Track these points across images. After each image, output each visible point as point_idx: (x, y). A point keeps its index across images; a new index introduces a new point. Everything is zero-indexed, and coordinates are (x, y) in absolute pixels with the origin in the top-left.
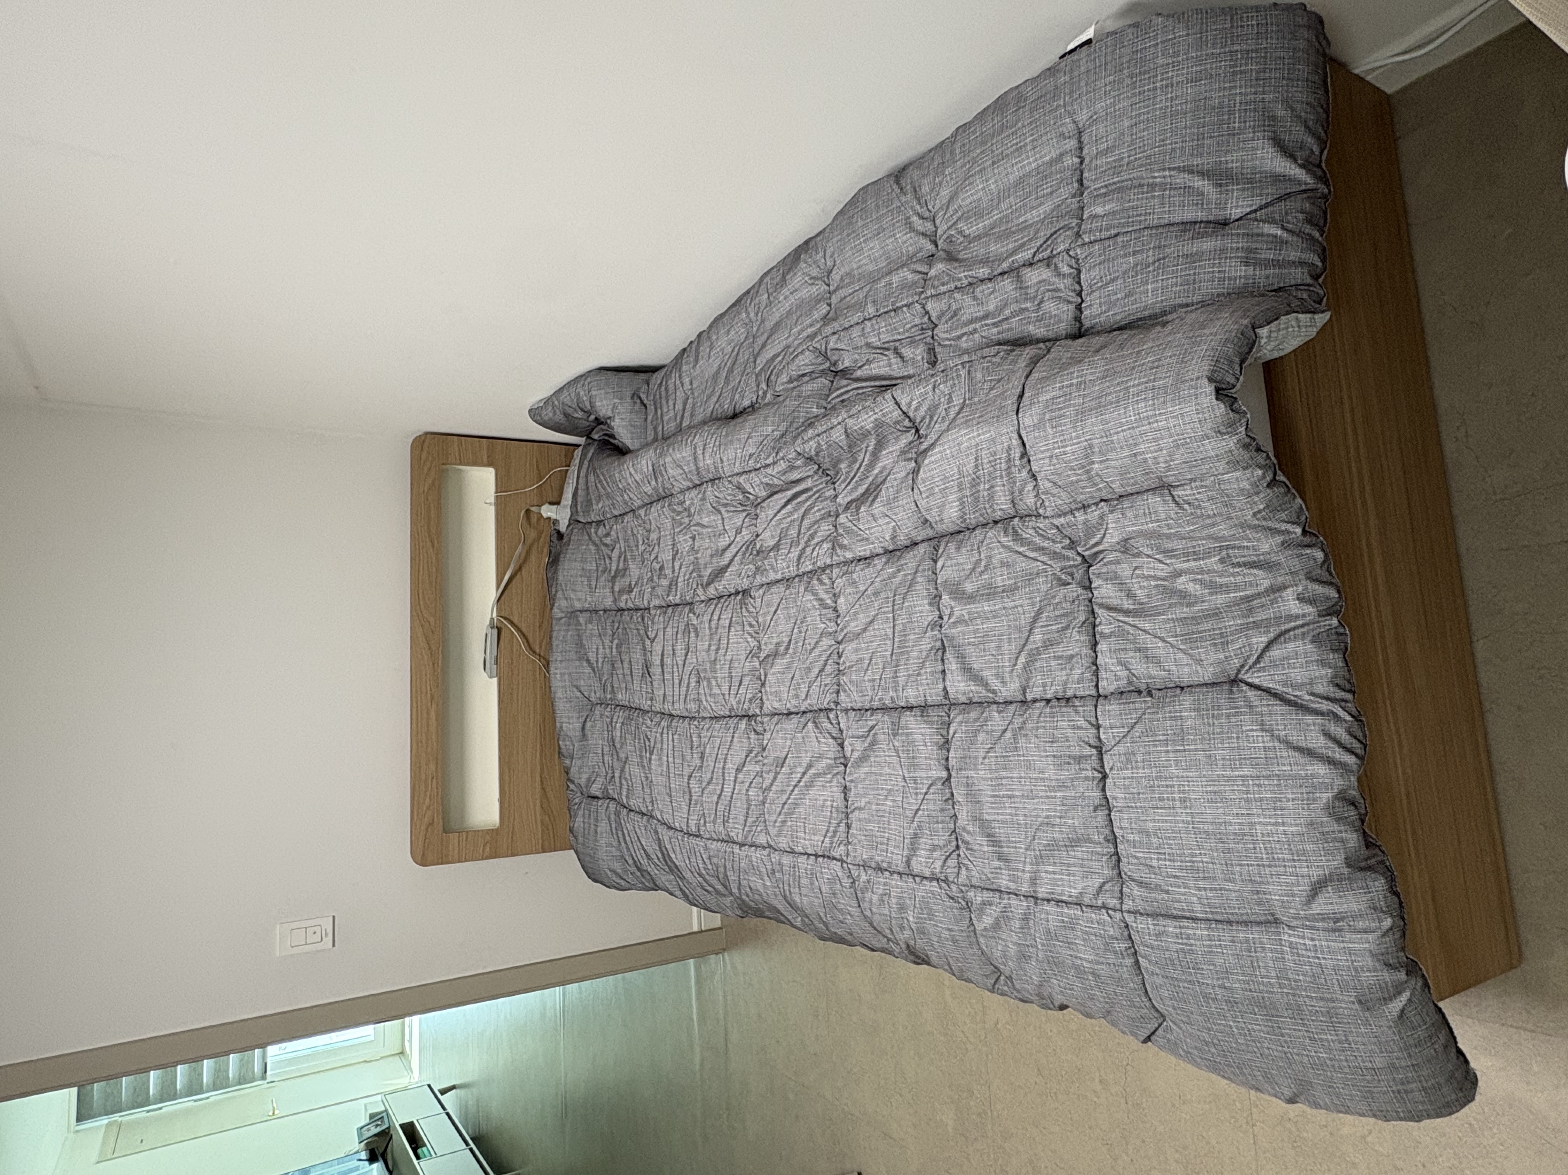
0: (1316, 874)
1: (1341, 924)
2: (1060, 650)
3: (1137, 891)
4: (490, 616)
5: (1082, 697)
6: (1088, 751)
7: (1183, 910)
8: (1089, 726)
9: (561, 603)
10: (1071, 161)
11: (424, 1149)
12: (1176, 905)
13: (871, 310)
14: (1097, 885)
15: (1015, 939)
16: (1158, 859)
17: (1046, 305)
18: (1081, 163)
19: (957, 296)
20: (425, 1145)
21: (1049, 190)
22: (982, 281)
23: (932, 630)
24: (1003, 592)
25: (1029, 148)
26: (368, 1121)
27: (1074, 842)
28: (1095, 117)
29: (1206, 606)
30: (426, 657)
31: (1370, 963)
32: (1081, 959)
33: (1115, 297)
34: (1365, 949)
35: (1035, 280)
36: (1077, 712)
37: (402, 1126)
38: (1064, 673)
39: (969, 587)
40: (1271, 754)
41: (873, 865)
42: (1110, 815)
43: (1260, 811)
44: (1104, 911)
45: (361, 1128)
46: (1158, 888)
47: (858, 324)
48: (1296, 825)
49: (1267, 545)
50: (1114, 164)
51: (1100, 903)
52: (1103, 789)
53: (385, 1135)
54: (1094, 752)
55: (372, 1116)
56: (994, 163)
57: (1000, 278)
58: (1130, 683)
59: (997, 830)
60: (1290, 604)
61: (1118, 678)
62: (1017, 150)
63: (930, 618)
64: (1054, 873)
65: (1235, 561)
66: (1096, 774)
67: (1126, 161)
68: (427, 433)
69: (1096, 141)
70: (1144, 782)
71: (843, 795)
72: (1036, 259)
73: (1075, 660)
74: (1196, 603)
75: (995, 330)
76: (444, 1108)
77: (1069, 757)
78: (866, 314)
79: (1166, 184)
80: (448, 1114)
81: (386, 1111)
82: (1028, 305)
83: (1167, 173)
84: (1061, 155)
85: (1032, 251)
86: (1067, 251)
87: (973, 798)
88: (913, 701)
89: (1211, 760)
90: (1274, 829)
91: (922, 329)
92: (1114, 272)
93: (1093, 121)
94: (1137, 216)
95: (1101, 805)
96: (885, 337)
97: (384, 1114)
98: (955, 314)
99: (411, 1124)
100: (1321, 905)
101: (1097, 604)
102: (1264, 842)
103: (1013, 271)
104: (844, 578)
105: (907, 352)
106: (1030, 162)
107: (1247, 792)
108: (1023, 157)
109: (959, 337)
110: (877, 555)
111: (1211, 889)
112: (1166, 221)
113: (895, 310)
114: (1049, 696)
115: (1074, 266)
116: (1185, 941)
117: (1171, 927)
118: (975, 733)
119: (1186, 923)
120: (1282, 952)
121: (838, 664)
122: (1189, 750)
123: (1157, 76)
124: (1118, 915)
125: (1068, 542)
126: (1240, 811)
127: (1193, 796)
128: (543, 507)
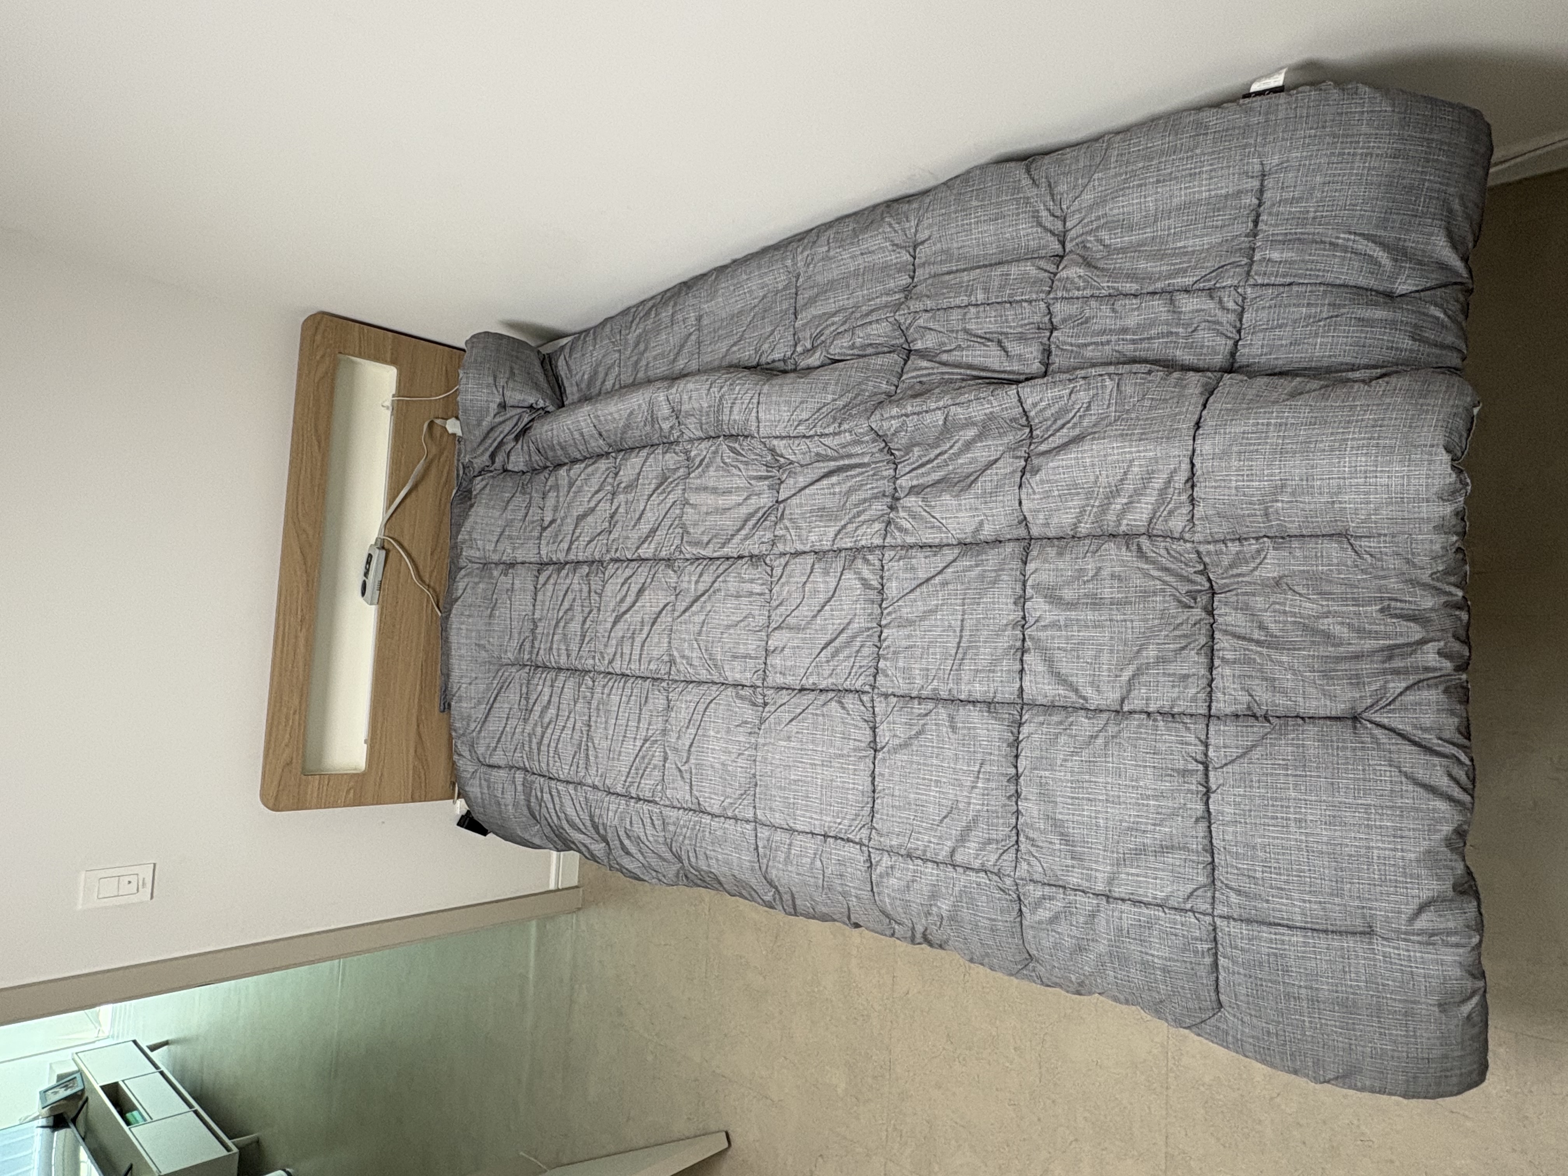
0: (1425, 895)
1: (1435, 938)
2: (1172, 668)
3: (1234, 898)
4: (377, 534)
5: (1192, 715)
6: (1193, 766)
7: (1283, 919)
8: (1199, 743)
10: (1250, 200)
11: (135, 1113)
12: (1278, 914)
13: (980, 297)
14: (1189, 890)
15: (1075, 932)
16: (1263, 872)
17: (1200, 334)
18: (1259, 205)
19: (1093, 303)
20: (136, 1109)
21: (1220, 223)
22: (1126, 295)
23: (1013, 629)
24: (1112, 604)
25: (1204, 176)
26: (54, 1082)
27: (1164, 849)
28: (1285, 165)
29: (1351, 649)
30: (299, 573)
31: (1459, 973)
32: (1153, 956)
33: (1279, 342)
34: (1455, 961)
35: (1190, 308)
36: (1187, 729)
37: (103, 1088)
38: (1177, 689)
39: (1068, 594)
40: (1397, 788)
41: (903, 852)
42: (1209, 827)
43: (1379, 838)
44: (1190, 914)
45: (46, 1091)
46: (1257, 897)
47: (960, 307)
48: (1415, 852)
49: (1428, 602)
50: (1297, 215)
51: (1188, 906)
52: (1207, 804)
53: (79, 1100)
54: (1201, 767)
55: (60, 1077)
56: (1158, 181)
57: (1148, 298)
58: (1249, 708)
59: (1071, 830)
60: (1430, 656)
61: (1236, 701)
62: (1191, 175)
63: (1011, 618)
64: (1138, 875)
65: (1392, 612)
66: (1201, 788)
67: (1311, 215)
68: (324, 313)
69: (1282, 188)
70: (1258, 801)
71: (869, 779)
72: (1196, 286)
73: (1190, 680)
74: (1342, 644)
75: (1131, 347)
76: (156, 1067)
77: (1172, 770)
78: (973, 298)
79: (1347, 247)
80: (162, 1073)
81: (80, 1071)
82: (1181, 330)
83: (1352, 237)
84: (1240, 192)
85: (1195, 279)
86: (1236, 287)
87: (1046, 796)
88: (978, 696)
89: (1333, 787)
90: (1392, 853)
91: (1039, 328)
92: (1283, 318)
93: (1282, 167)
94: (1316, 270)
95: (1203, 818)
96: (993, 328)
97: (78, 1075)
98: (1086, 322)
99: (116, 1085)
100: (1422, 923)
101: (1220, 630)
102: (1379, 864)
103: (1169, 294)
104: (901, 563)
105: (1014, 348)
106: (1201, 190)
107: (1369, 819)
108: (1196, 183)
109: (1086, 345)
110: (948, 545)
111: (1316, 902)
112: (1342, 282)
113: (1010, 303)
114: (1151, 710)
115: (1240, 302)
116: (1278, 946)
117: (1265, 933)
118: (1057, 735)
119: (1281, 930)
120: (1375, 960)
121: (878, 647)
122: (1311, 776)
123: (1359, 142)
124: (1208, 919)
125: (1202, 567)
126: (1358, 835)
127: (1310, 817)
128: (449, 421)
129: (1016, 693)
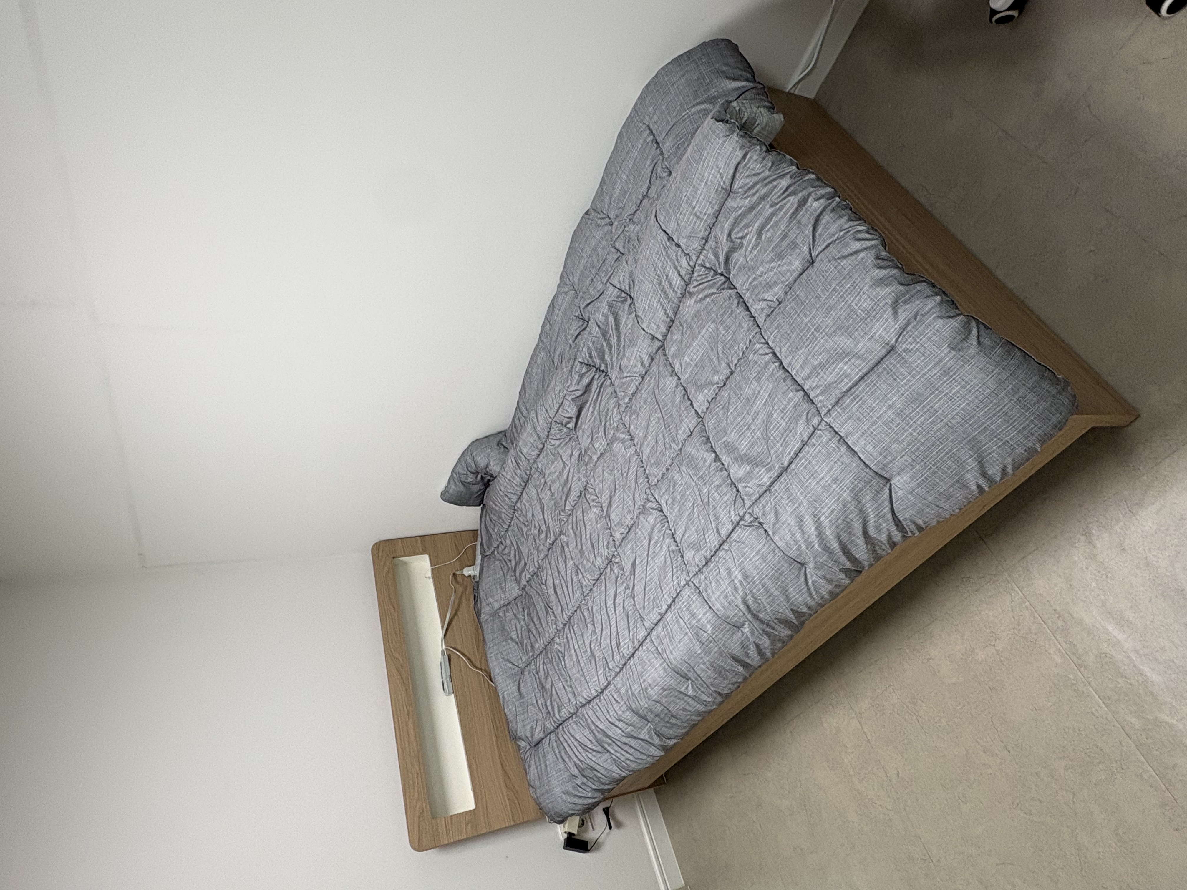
0: (890, 300)
3: (823, 399)
4: (441, 649)
9: (486, 610)
10: (650, 138)
12: (844, 384)
14: (806, 420)
16: (823, 370)
21: (646, 156)
27: (784, 412)
30: (400, 685)
40: (840, 267)
42: (791, 377)
44: (816, 431)
46: (830, 386)
51: (812, 429)
52: (783, 367)
54: (770, 354)
59: (751, 454)
61: (764, 311)
64: (784, 440)
66: (777, 364)
68: (381, 542)
71: (673, 540)
84: (645, 140)
86: (662, 167)
88: (684, 437)
95: (786, 376)
100: (903, 317)
101: (740, 290)
102: (859, 308)
103: (645, 198)
107: (840, 294)
114: (740, 355)
116: (858, 400)
117: (847, 400)
121: (643, 467)
124: (823, 424)
125: (712, 273)
126: (841, 306)
127: (819, 322)
128: (464, 570)
129: (695, 416)
